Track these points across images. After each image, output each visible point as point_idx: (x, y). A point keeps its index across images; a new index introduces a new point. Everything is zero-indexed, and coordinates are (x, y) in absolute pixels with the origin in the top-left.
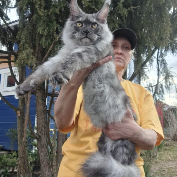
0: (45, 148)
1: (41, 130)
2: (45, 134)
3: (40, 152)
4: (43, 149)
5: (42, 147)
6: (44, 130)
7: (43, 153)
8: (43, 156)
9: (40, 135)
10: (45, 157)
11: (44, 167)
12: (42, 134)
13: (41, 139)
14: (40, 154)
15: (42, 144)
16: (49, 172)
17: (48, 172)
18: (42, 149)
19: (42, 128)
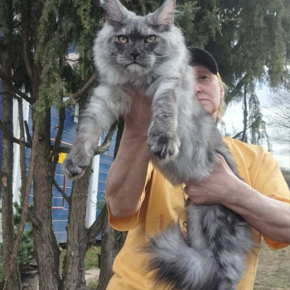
0: (48, 242)
1: (43, 212)
2: (48, 218)
3: (40, 250)
4: (45, 245)
5: (44, 240)
6: (47, 211)
7: (44, 252)
8: (44, 257)
9: (40, 219)
10: (48, 258)
11: (45, 275)
12: (44, 218)
13: (42, 228)
14: (39, 253)
15: (43, 235)
16: (54, 285)
17: (52, 284)
18: (43, 245)
19: (44, 207)
